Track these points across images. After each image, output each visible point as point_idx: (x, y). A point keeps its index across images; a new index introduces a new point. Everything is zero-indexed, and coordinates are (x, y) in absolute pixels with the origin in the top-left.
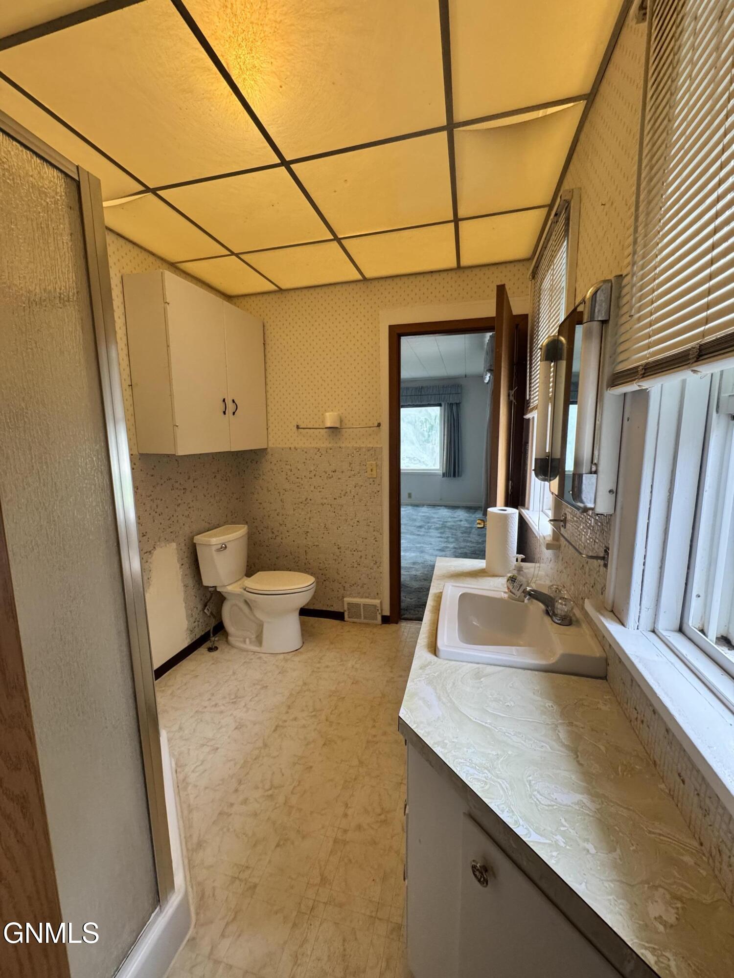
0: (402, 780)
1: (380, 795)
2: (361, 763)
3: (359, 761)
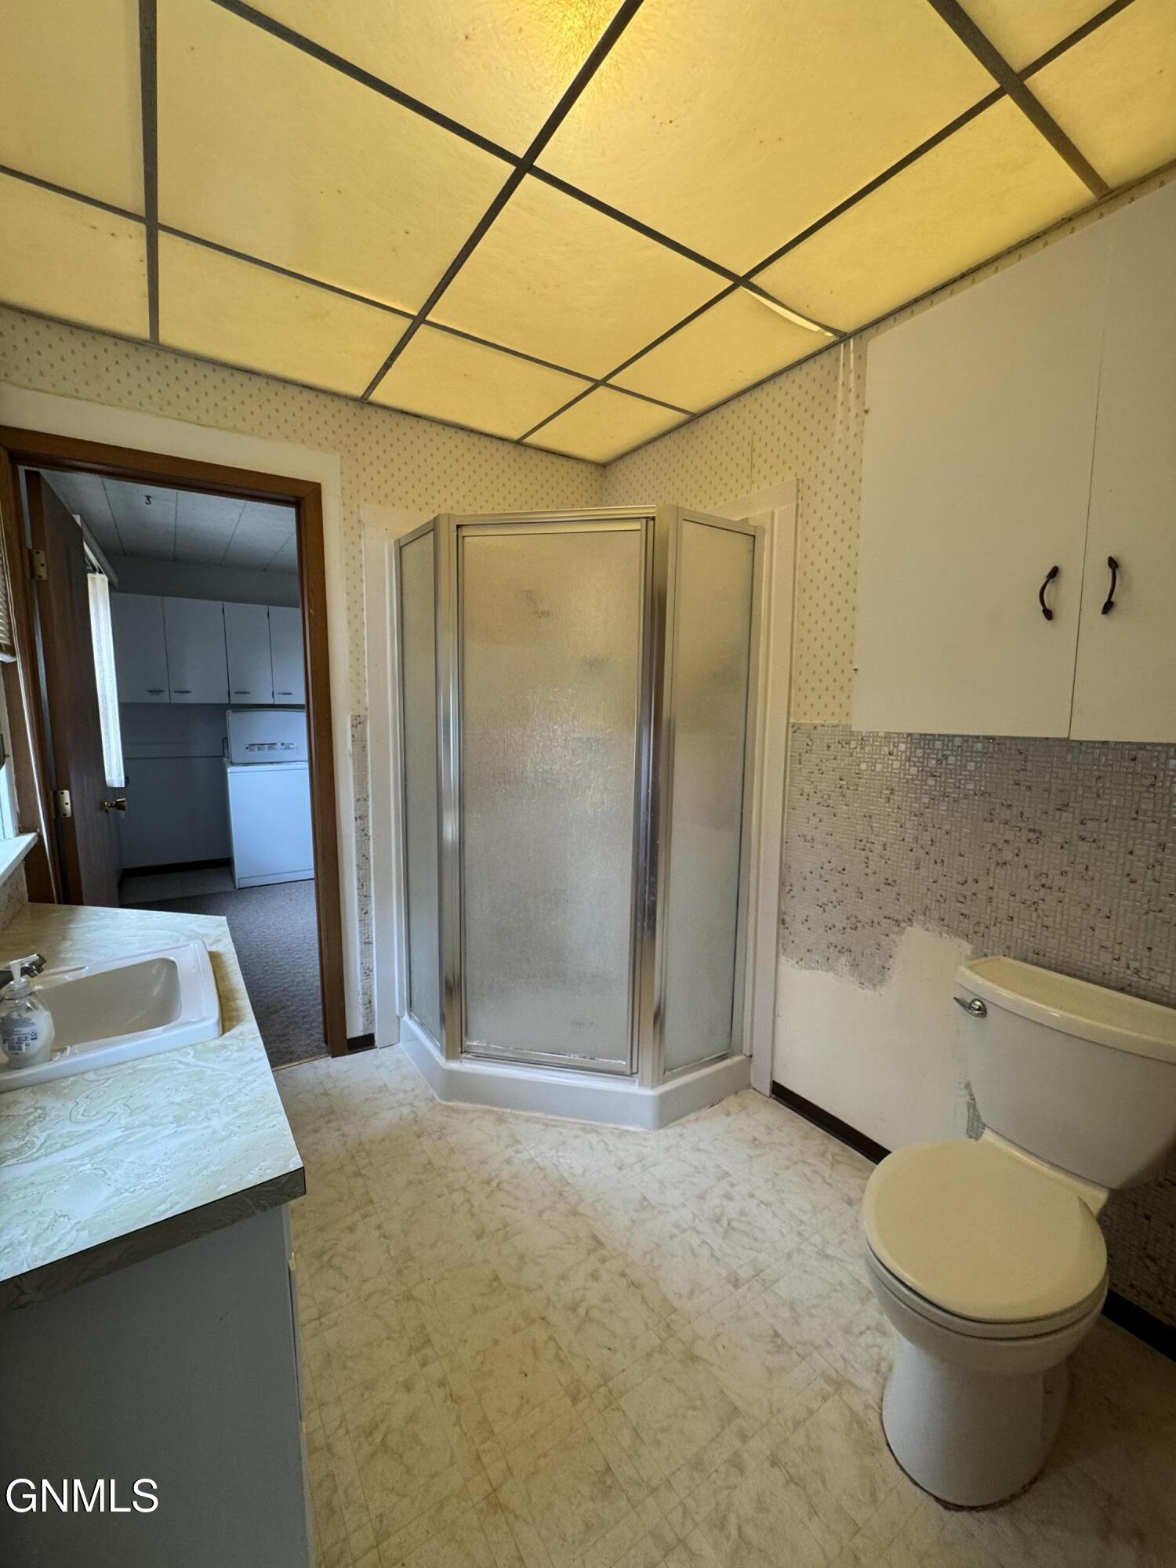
0: (321, 1324)
1: (347, 1278)
2: (409, 1297)
3: (413, 1298)
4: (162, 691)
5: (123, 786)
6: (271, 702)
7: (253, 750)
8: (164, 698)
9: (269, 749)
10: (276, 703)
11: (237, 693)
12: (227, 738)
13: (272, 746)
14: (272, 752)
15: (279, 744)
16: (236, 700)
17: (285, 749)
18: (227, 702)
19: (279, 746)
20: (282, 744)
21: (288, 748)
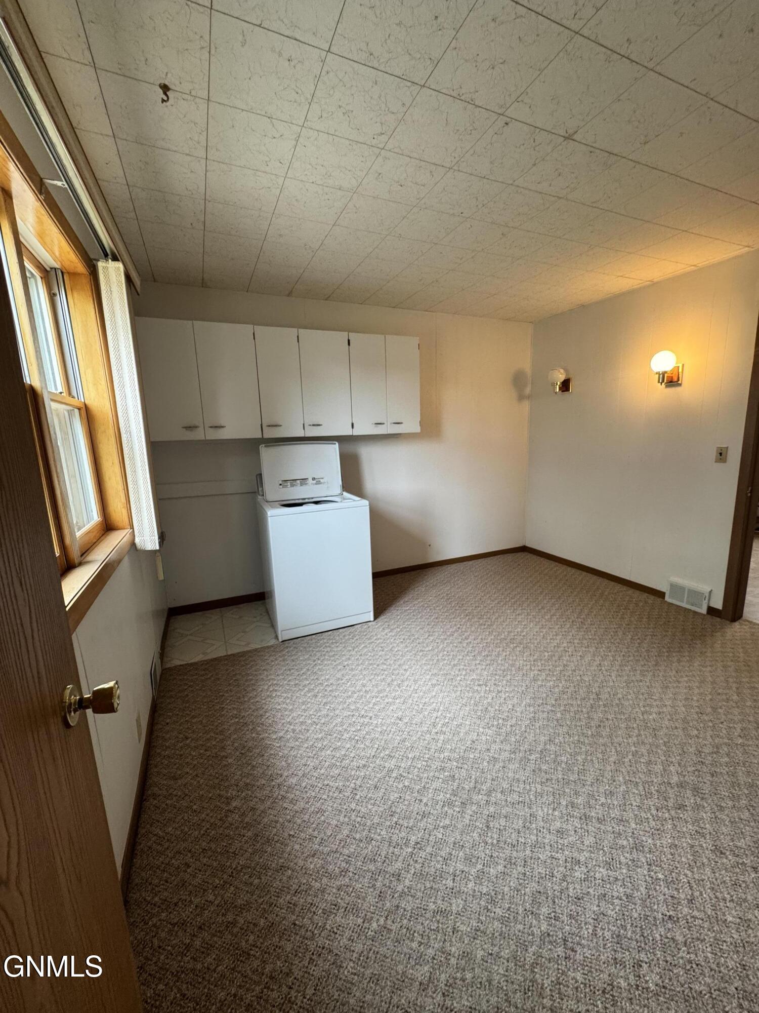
4: (196, 427)
5: (158, 548)
6: (302, 435)
7: (286, 486)
8: (199, 435)
9: (301, 485)
10: (307, 435)
11: (269, 426)
12: (261, 474)
13: (304, 481)
14: (304, 488)
15: (310, 479)
16: (270, 434)
17: (316, 484)
18: (260, 436)
19: (310, 481)
20: (314, 479)
21: (319, 483)
